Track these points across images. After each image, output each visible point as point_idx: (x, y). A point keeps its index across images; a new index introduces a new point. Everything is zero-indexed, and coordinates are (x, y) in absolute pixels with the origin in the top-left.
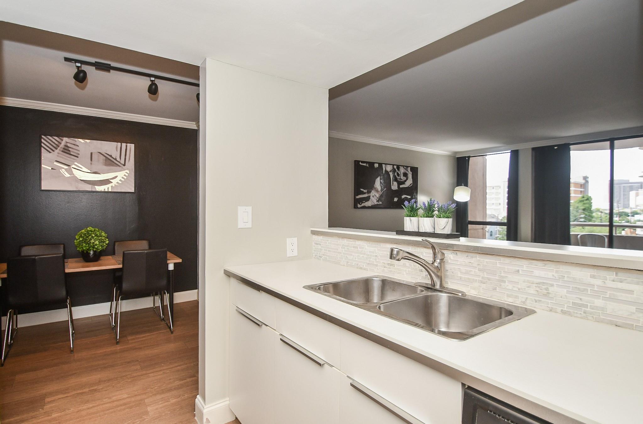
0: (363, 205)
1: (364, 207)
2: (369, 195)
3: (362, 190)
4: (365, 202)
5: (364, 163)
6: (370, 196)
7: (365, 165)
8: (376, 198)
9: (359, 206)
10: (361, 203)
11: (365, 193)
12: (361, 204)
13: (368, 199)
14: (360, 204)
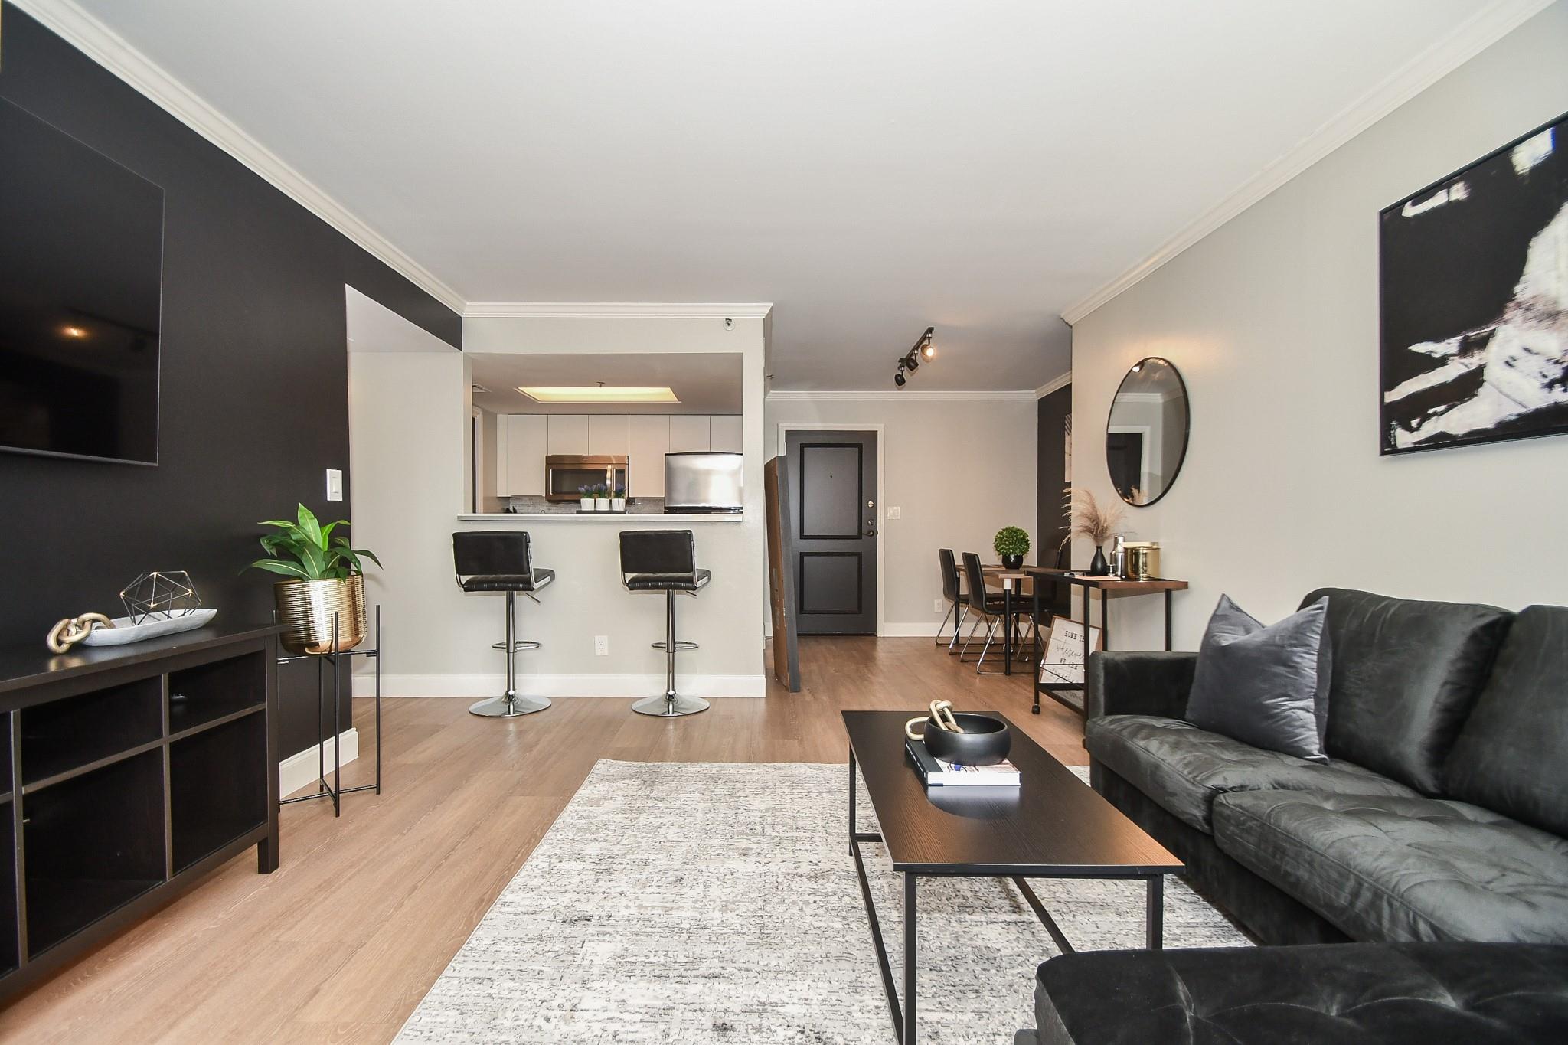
0: (1430, 428)
1: (1441, 442)
2: (1473, 362)
3: (1420, 348)
4: (1443, 413)
5: (1433, 195)
6: (1481, 369)
7: (1440, 199)
8: (1535, 364)
9: (1403, 438)
10: (1420, 425)
11: (1443, 361)
12: (1418, 429)
13: (1468, 386)
14: (1411, 430)
